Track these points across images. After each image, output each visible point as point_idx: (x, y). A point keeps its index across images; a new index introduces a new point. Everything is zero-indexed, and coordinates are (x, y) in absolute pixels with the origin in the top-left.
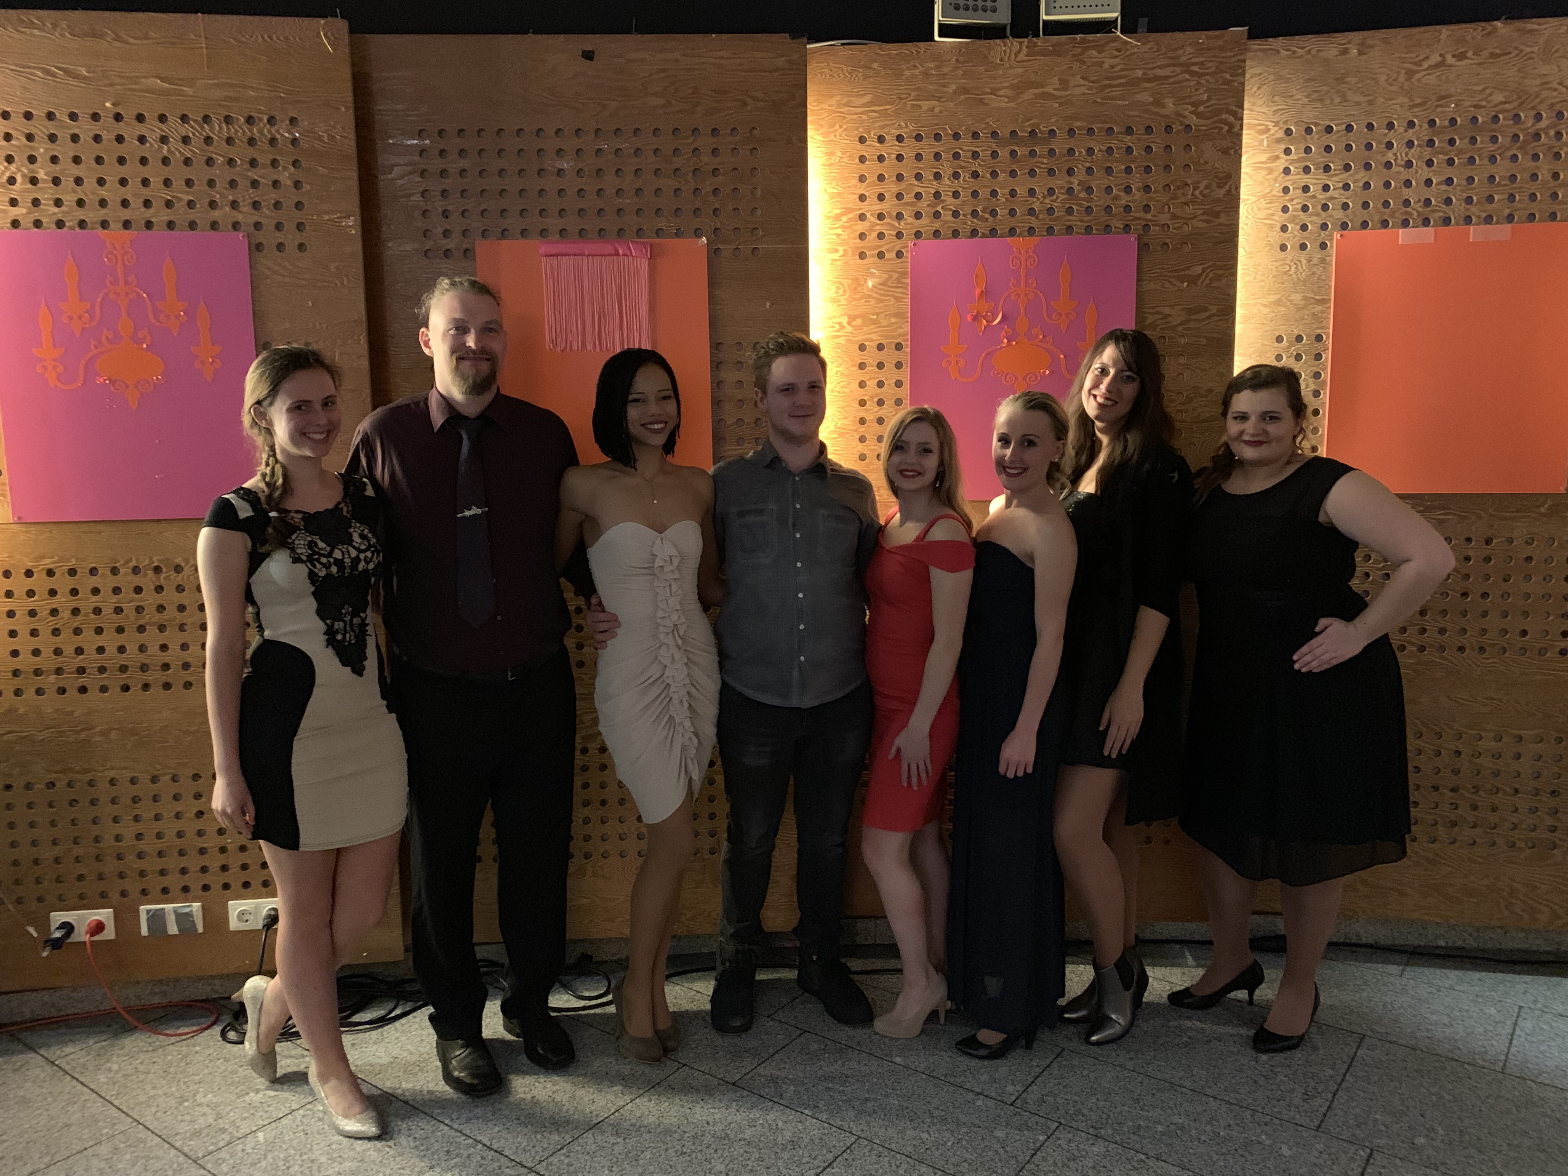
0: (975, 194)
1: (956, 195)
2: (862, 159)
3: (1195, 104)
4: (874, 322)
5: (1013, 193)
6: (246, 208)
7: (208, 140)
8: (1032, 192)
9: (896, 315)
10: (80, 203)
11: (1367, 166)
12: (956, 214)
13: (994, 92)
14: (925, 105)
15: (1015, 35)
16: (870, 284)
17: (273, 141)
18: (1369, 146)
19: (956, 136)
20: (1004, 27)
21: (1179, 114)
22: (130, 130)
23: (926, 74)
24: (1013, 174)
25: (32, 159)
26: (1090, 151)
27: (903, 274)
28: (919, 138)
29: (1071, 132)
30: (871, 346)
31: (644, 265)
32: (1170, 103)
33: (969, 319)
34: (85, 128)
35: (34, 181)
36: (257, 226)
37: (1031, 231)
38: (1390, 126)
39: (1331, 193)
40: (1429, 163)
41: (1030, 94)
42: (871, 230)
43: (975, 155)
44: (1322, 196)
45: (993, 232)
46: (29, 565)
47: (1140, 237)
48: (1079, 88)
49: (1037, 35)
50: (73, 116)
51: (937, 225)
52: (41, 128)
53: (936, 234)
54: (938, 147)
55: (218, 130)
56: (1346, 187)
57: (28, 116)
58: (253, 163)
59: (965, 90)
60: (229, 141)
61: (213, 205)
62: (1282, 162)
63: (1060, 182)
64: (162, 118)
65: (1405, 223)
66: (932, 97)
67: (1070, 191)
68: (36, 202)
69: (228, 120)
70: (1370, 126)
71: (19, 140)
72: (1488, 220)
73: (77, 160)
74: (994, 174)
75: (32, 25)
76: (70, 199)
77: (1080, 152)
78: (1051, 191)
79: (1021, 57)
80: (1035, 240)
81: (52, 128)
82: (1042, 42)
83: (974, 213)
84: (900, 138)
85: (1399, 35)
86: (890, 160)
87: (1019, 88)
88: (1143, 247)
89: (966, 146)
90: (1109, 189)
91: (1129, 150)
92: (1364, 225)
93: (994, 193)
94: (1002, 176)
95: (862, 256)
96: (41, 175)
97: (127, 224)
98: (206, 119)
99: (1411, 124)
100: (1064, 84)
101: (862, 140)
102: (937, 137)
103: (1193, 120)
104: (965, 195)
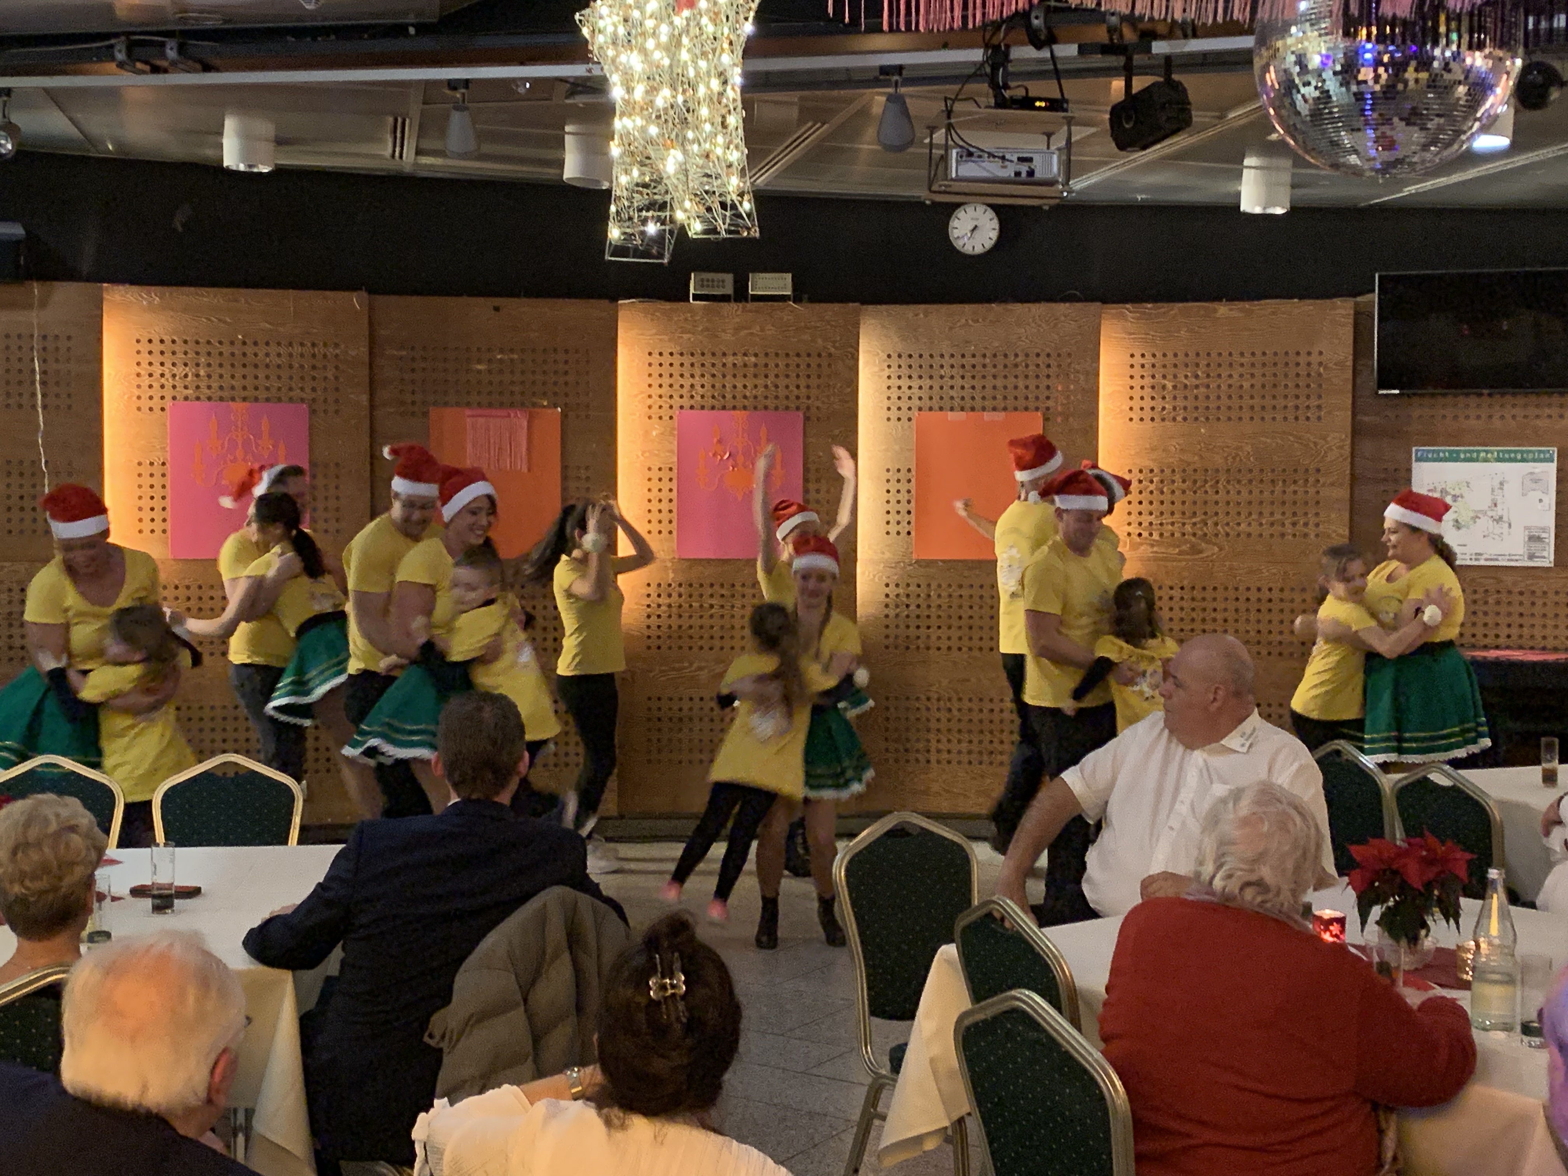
0: (713, 386)
1: (703, 386)
2: (650, 365)
3: (834, 342)
4: (656, 455)
5: (735, 387)
6: (308, 390)
7: (291, 355)
8: (745, 387)
9: (669, 451)
10: (221, 388)
11: (931, 377)
12: (702, 397)
13: (724, 331)
14: (686, 336)
15: (736, 301)
16: (654, 433)
17: (325, 356)
18: (931, 366)
19: (703, 354)
20: (729, 296)
21: (824, 347)
22: (250, 350)
23: (686, 319)
24: (735, 376)
25: (198, 365)
26: (777, 366)
27: (673, 429)
28: (682, 354)
29: (767, 355)
30: (655, 468)
31: (525, 424)
32: (820, 341)
33: (711, 454)
34: (226, 349)
35: (197, 376)
36: (314, 400)
37: (745, 408)
38: (942, 356)
39: (912, 390)
40: (963, 377)
41: (743, 333)
42: (655, 403)
43: (713, 365)
44: (908, 392)
45: (724, 408)
46: (177, 582)
47: (804, 414)
48: (770, 330)
49: (747, 301)
50: (220, 343)
51: (692, 402)
52: (203, 349)
53: (692, 407)
54: (693, 360)
55: (297, 349)
56: (920, 388)
57: (197, 342)
58: (314, 367)
59: (707, 329)
60: (302, 355)
61: (291, 389)
62: (887, 372)
63: (760, 381)
64: (267, 344)
65: (952, 409)
66: (689, 332)
67: (766, 387)
68: (198, 387)
69: (302, 344)
70: (931, 356)
71: (191, 355)
72: (994, 409)
73: (221, 365)
74: (724, 376)
75: (203, 296)
76: (215, 385)
77: (772, 365)
78: (756, 386)
79: (739, 313)
80: (747, 413)
81: (209, 348)
82: (750, 305)
83: (713, 397)
84: (671, 354)
85: (944, 308)
86: (666, 365)
87: (737, 329)
88: (807, 419)
89: (708, 360)
90: (787, 387)
91: (798, 366)
92: (931, 409)
93: (724, 386)
94: (728, 377)
95: (650, 417)
96: (202, 373)
97: (244, 399)
98: (290, 344)
99: (952, 356)
100: (762, 330)
101: (650, 354)
102: (692, 354)
103: (833, 350)
104: (708, 386)
